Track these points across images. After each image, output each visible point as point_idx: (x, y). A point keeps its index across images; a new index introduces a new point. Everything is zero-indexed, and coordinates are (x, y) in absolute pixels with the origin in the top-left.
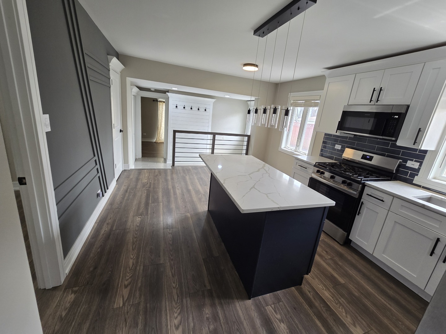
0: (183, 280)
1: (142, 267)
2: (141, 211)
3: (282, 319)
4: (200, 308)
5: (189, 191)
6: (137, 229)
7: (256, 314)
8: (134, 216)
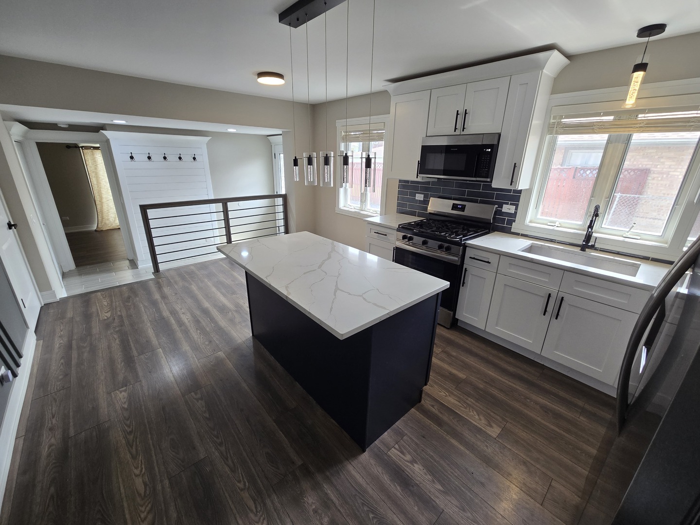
0: (253, 470)
1: (166, 482)
2: (121, 377)
3: (413, 459)
4: (297, 501)
5: (206, 312)
6: (126, 414)
7: (380, 469)
8: (109, 393)
